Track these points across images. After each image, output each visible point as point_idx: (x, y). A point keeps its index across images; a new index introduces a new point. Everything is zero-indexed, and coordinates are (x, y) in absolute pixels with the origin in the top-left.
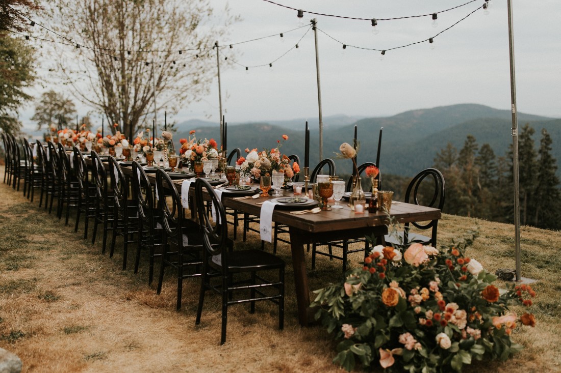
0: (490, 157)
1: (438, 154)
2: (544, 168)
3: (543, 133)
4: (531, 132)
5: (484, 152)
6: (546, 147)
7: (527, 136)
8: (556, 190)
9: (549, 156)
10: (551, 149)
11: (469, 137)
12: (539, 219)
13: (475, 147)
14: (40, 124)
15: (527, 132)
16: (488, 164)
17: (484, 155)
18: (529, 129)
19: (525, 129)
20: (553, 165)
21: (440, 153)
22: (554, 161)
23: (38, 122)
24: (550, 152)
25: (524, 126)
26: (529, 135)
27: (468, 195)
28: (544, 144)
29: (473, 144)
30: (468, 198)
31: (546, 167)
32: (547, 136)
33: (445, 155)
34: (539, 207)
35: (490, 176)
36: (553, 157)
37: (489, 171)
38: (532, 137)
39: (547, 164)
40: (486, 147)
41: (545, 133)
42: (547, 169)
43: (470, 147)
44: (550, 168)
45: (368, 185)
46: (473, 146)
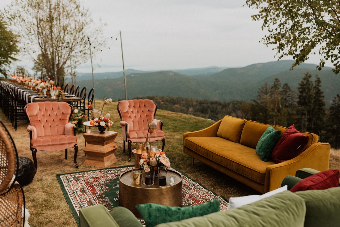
0: (288, 91)
1: (260, 89)
2: (316, 97)
3: (316, 77)
4: (310, 76)
5: (285, 88)
6: (318, 85)
7: (307, 79)
8: (323, 109)
9: (319, 90)
10: (320, 86)
11: (276, 79)
12: (314, 125)
13: (279, 85)
14: (37, 72)
15: (307, 76)
16: (287, 94)
17: (285, 90)
18: (308, 75)
19: (306, 75)
20: (322, 95)
21: (261, 88)
22: (322, 93)
23: (35, 70)
24: (320, 88)
25: (306, 73)
26: (309, 78)
27: (274, 112)
28: (317, 83)
29: (279, 83)
30: (274, 113)
31: (318, 96)
32: (319, 78)
33: (264, 89)
34: (314, 119)
35: (288, 101)
36: (322, 91)
37: (288, 98)
38: (310, 80)
39: (318, 95)
40: (286, 85)
41: (317, 77)
42: (318, 97)
43: (277, 85)
44: (320, 97)
45: (228, 107)
46: (278, 84)
